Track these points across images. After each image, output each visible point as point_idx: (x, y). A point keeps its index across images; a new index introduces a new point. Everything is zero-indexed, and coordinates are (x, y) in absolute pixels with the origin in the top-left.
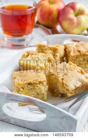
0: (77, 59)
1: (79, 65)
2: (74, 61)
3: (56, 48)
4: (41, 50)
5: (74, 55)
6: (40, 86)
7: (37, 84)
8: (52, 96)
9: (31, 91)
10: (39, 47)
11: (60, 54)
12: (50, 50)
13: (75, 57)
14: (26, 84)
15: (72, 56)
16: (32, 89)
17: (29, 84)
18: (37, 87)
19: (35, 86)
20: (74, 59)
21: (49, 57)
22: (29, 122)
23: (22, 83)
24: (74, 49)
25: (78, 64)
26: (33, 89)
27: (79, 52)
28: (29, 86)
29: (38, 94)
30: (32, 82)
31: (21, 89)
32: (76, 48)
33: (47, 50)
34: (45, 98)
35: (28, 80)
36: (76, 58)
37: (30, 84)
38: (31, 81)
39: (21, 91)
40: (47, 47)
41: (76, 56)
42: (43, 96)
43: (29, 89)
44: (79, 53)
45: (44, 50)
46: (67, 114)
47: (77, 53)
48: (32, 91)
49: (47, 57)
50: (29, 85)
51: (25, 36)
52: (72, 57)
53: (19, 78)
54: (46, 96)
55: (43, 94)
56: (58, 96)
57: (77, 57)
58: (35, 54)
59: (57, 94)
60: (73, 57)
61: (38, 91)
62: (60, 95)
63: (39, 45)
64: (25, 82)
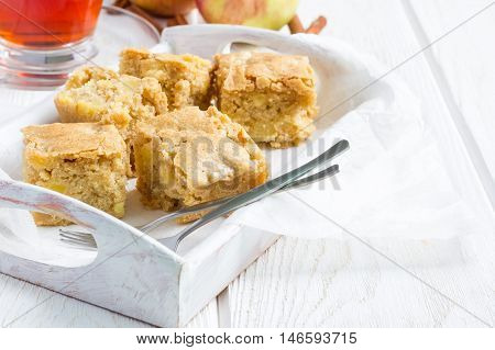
0: (245, 103)
1: (252, 122)
2: (235, 107)
3: (179, 64)
4: (132, 69)
5: (233, 89)
6: (104, 170)
7: (91, 162)
8: (145, 205)
9: (73, 184)
10: (130, 58)
11: (194, 83)
12: (160, 69)
13: (237, 95)
14: (58, 158)
15: (226, 92)
16: (75, 176)
17: (66, 161)
18: (94, 171)
19: (86, 167)
20: (234, 103)
21: (148, 87)
22: (52, 269)
23: (46, 155)
24: (238, 71)
25: (248, 119)
26: (78, 178)
27: (253, 79)
28: (67, 167)
29: (96, 194)
30: (76, 156)
31: (43, 175)
32: (243, 70)
33: (153, 68)
34: (119, 207)
35: (66, 148)
36: (242, 99)
37: (70, 161)
38: (74, 151)
39: (42, 180)
40: (152, 60)
41: (242, 92)
42: (111, 202)
43: (65, 175)
44: (252, 85)
45: (142, 70)
46: (154, 246)
47: (245, 85)
48: (76, 183)
49: (141, 88)
50: (66, 164)
51: (69, 45)
52: (227, 96)
53: (39, 141)
54: (123, 204)
55: (112, 196)
56: (161, 208)
57: (244, 96)
58: (108, 77)
59: (159, 201)
60: (232, 94)
61: (96, 185)
62: (169, 204)
63: (128, 52)
64: (55, 154)
